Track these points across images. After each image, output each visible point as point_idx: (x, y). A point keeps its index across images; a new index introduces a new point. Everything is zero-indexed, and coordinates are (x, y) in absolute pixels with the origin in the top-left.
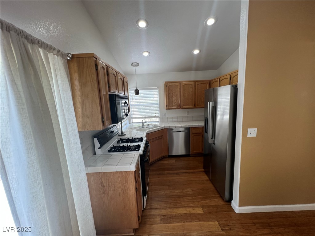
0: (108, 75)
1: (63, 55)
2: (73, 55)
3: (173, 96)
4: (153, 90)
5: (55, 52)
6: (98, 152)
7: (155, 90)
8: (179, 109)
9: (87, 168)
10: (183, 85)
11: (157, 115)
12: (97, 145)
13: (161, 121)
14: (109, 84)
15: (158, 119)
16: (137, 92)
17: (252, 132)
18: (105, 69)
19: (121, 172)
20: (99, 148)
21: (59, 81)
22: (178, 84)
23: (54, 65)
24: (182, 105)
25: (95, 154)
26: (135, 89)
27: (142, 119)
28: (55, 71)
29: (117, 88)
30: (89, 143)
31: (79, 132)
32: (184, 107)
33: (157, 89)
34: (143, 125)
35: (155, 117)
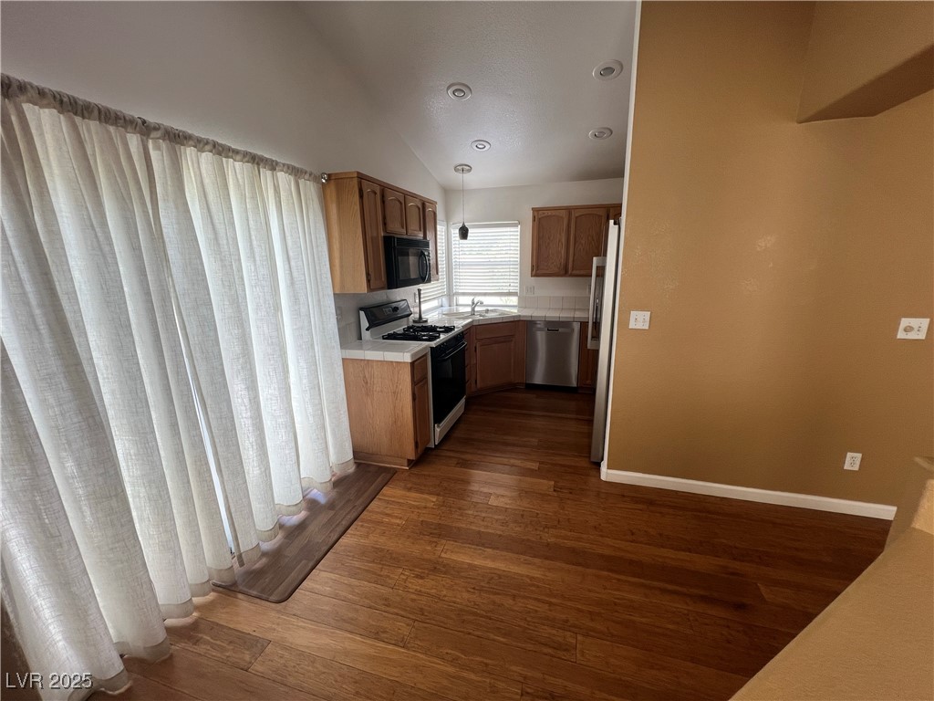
0: (383, 202)
1: (316, 179)
2: (329, 175)
3: (549, 244)
4: (508, 229)
5: (307, 176)
6: (366, 335)
7: (512, 229)
8: (561, 276)
9: (343, 351)
10: (576, 218)
11: (512, 289)
12: (365, 323)
13: (521, 305)
14: (384, 218)
15: (514, 300)
16: (464, 233)
17: (639, 320)
18: (378, 193)
19: (392, 362)
20: (367, 329)
21: (311, 217)
22: (563, 213)
23: (306, 195)
24: (570, 266)
25: (360, 338)
26: (461, 225)
27: (472, 298)
28: (306, 204)
29: (405, 225)
30: (352, 319)
31: (334, 294)
32: (574, 272)
33: (515, 225)
34: (473, 310)
35: (509, 294)
